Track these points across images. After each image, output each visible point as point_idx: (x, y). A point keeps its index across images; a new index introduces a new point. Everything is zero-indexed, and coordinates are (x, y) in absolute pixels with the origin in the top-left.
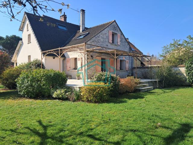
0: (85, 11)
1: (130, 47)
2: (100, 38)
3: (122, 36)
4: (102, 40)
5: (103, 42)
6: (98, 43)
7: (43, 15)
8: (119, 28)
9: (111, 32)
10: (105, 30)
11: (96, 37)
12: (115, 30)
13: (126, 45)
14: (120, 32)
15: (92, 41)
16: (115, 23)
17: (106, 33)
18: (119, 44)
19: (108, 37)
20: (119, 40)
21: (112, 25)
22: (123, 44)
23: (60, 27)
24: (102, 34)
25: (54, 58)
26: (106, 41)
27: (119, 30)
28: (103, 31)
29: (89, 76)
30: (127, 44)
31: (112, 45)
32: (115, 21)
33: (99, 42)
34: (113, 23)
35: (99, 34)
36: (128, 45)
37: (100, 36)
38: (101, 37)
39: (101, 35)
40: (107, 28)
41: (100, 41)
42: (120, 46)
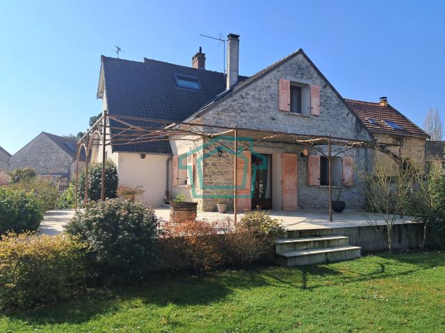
0: (239, 38)
1: (358, 119)
2: (249, 100)
3: (329, 91)
4: (255, 105)
5: (258, 110)
6: (242, 114)
7: (145, 59)
8: (315, 68)
9: (286, 82)
10: (267, 77)
11: (235, 97)
12: (302, 74)
13: (344, 115)
14: (319, 81)
15: (221, 109)
16: (300, 57)
17: (269, 87)
18: (316, 111)
19: (275, 97)
20: (315, 102)
21: (291, 64)
22: (333, 112)
23: (181, 83)
24: (254, 90)
25: (143, 157)
26: (269, 108)
27: (315, 75)
28: (260, 81)
29: (209, 203)
30: (346, 111)
31: (291, 117)
32: (301, 51)
33: (246, 112)
34: (295, 58)
35: (245, 90)
36: (350, 115)
37: (248, 94)
38: (253, 97)
39: (252, 93)
40: (274, 72)
41: (247, 108)
42: (320, 118)
